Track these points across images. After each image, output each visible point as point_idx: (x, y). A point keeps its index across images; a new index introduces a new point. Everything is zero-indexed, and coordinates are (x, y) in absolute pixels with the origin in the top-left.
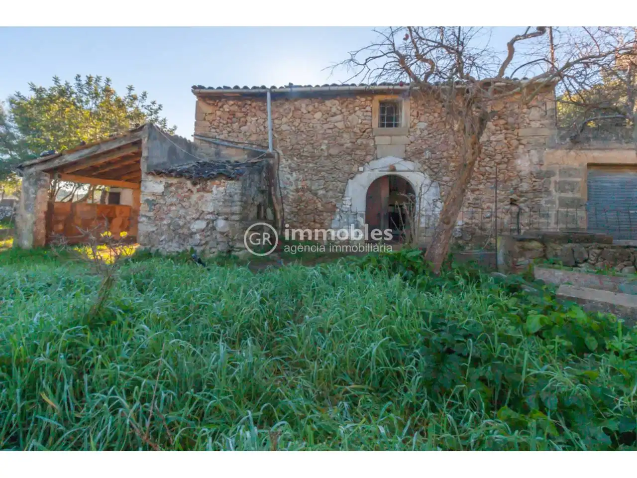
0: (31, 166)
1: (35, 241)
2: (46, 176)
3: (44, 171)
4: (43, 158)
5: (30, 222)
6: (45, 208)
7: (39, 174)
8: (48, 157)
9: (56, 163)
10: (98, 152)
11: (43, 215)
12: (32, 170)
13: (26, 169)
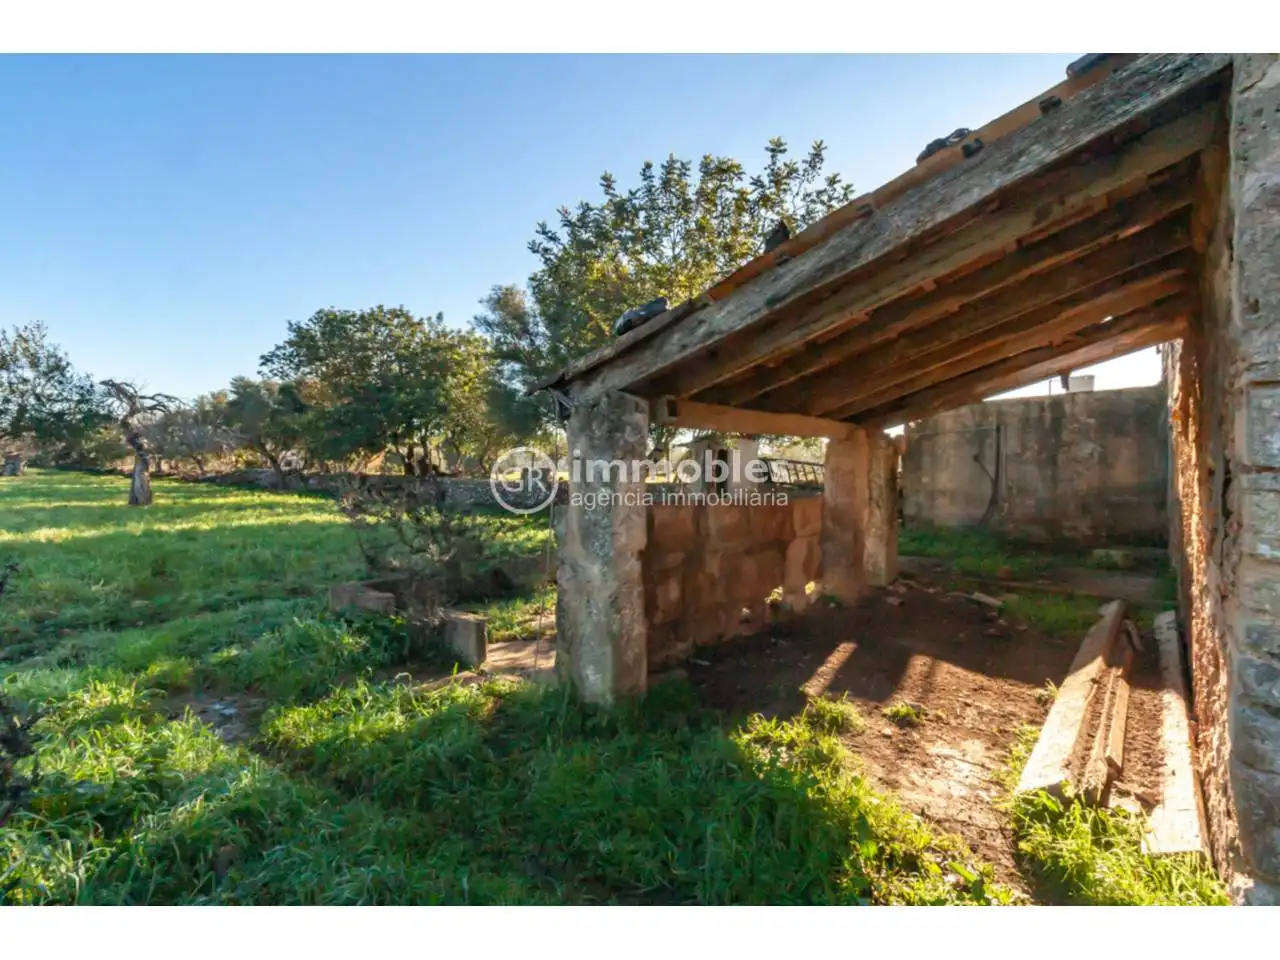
0: (589, 374)
1: (621, 671)
2: (637, 408)
3: (632, 389)
4: (627, 338)
5: (601, 598)
6: (640, 540)
7: (617, 403)
8: (643, 330)
9: (675, 349)
10: (869, 255)
11: (634, 566)
12: (595, 389)
13: (575, 388)
